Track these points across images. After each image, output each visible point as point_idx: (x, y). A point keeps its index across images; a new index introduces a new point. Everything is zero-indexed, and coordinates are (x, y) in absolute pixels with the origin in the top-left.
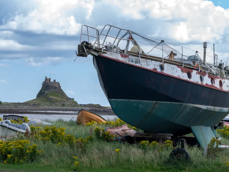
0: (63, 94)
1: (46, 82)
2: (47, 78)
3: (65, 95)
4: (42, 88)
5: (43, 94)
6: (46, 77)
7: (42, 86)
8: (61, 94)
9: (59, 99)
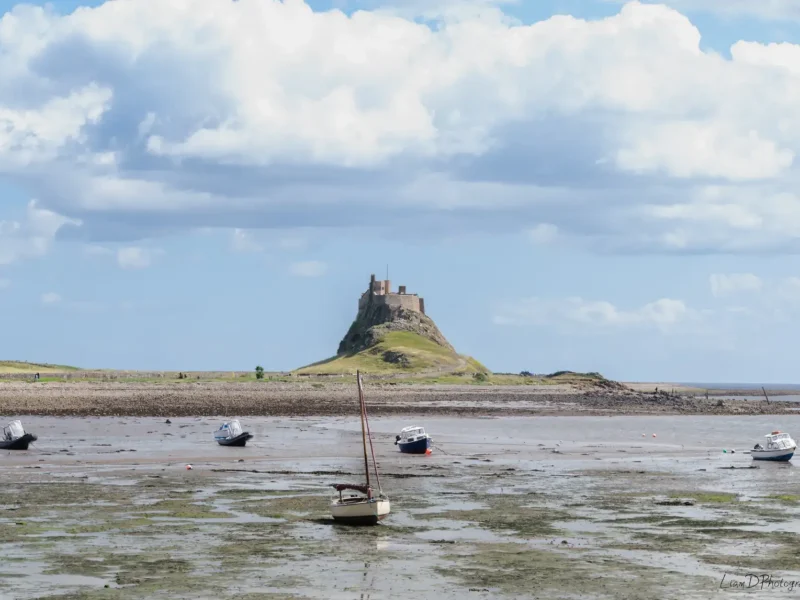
0: (436, 338)
1: (375, 293)
2: (377, 279)
3: (443, 341)
4: (359, 316)
5: (367, 340)
6: (373, 277)
7: (361, 308)
8: (433, 339)
9: (428, 355)
